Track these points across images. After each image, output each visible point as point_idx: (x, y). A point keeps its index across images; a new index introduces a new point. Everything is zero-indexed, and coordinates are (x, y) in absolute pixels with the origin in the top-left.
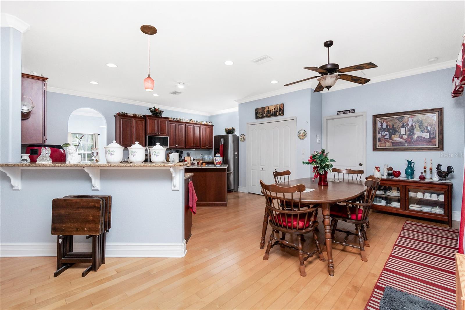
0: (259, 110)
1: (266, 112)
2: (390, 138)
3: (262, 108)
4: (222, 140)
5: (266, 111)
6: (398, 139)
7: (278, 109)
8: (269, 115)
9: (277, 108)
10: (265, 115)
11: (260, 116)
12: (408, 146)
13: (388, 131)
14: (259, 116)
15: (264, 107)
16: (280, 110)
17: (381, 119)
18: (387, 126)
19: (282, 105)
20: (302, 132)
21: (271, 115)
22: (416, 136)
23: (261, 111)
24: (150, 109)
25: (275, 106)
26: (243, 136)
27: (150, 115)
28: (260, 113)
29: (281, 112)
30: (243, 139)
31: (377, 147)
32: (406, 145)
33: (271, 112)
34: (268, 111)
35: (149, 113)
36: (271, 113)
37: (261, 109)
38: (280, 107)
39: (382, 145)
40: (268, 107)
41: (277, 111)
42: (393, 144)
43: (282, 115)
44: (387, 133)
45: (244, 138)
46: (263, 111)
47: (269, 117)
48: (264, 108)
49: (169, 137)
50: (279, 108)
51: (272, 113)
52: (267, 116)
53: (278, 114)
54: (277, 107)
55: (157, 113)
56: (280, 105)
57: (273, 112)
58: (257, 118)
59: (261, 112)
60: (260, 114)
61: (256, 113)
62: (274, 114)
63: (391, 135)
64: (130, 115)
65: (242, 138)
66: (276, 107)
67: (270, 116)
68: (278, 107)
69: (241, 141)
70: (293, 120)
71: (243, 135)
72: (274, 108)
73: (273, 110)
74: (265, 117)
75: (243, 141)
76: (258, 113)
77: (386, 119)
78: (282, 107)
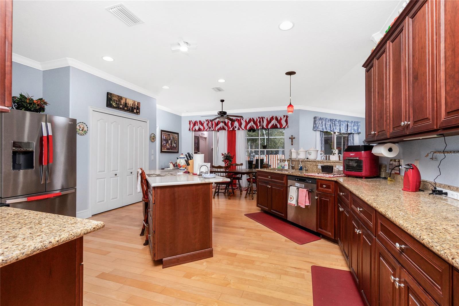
0: (113, 96)
3: (119, 96)
5: (123, 101)
6: (168, 146)
7: (136, 106)
8: (126, 109)
10: (121, 106)
11: (114, 104)
12: (171, 150)
14: (113, 104)
15: (121, 97)
16: (138, 108)
17: (163, 133)
18: (165, 137)
19: (140, 104)
20: (152, 135)
22: (173, 146)
23: (117, 99)
26: (82, 126)
30: (82, 130)
31: (163, 151)
32: (170, 149)
34: (126, 104)
36: (128, 107)
37: (117, 97)
38: (138, 105)
39: (164, 149)
40: (126, 100)
41: (135, 108)
43: (139, 114)
44: (165, 142)
45: (85, 129)
46: (120, 101)
47: (125, 111)
50: (137, 106)
52: (123, 109)
53: (135, 111)
56: (138, 103)
57: (130, 107)
58: (110, 105)
59: (117, 101)
60: (114, 102)
61: (109, 99)
62: (132, 110)
63: (166, 143)
66: (134, 103)
67: (127, 110)
69: (79, 133)
70: (146, 122)
71: (83, 125)
72: (132, 104)
73: (130, 104)
74: (121, 108)
75: (83, 134)
76: (112, 100)
77: (165, 134)
78: (139, 106)
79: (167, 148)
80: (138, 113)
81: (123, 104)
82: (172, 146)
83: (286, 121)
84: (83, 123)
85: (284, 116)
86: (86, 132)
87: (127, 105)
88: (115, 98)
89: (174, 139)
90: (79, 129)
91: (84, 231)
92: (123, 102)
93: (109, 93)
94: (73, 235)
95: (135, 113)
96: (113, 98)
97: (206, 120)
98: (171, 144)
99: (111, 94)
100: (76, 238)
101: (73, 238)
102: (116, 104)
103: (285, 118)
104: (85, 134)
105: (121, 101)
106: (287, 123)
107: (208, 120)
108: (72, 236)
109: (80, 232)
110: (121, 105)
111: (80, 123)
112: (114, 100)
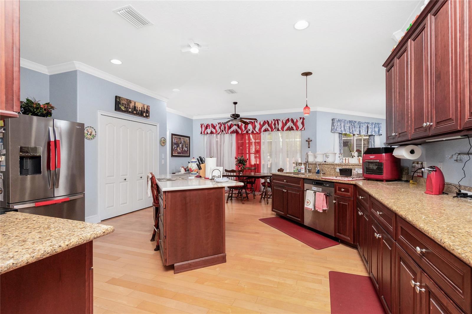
0: (122, 100)
1: (131, 107)
2: (177, 149)
3: (127, 100)
6: (179, 150)
7: (145, 110)
9: (144, 108)
10: (130, 110)
12: (182, 154)
13: (176, 145)
15: (130, 100)
17: (174, 137)
18: (176, 141)
20: (163, 139)
23: (126, 103)
26: (90, 131)
29: (147, 114)
30: (90, 135)
31: (173, 155)
37: (126, 100)
42: (178, 153)
44: (176, 146)
45: (94, 133)
46: (128, 105)
47: (134, 114)
51: (139, 112)
53: (145, 115)
60: (123, 106)
61: (118, 103)
65: (89, 134)
68: (146, 108)
69: (87, 138)
70: (156, 126)
71: (90, 129)
75: (91, 139)
76: (121, 103)
77: (176, 137)
78: (149, 109)
79: (178, 152)
80: (147, 117)
82: (183, 150)
83: (303, 123)
84: (91, 127)
85: (301, 118)
86: (94, 137)
87: (136, 108)
88: (124, 102)
89: (185, 143)
90: (87, 134)
91: (94, 235)
92: (132, 106)
93: (117, 97)
94: (83, 240)
95: (144, 117)
96: (121, 101)
97: (219, 123)
98: (183, 148)
99: (120, 97)
100: (85, 242)
101: (82, 242)
102: (125, 107)
103: (302, 120)
104: (93, 138)
105: (130, 104)
106: (303, 126)
107: (220, 123)
108: (81, 240)
109: (89, 236)
110: (130, 108)
111: (88, 127)
112: (123, 103)
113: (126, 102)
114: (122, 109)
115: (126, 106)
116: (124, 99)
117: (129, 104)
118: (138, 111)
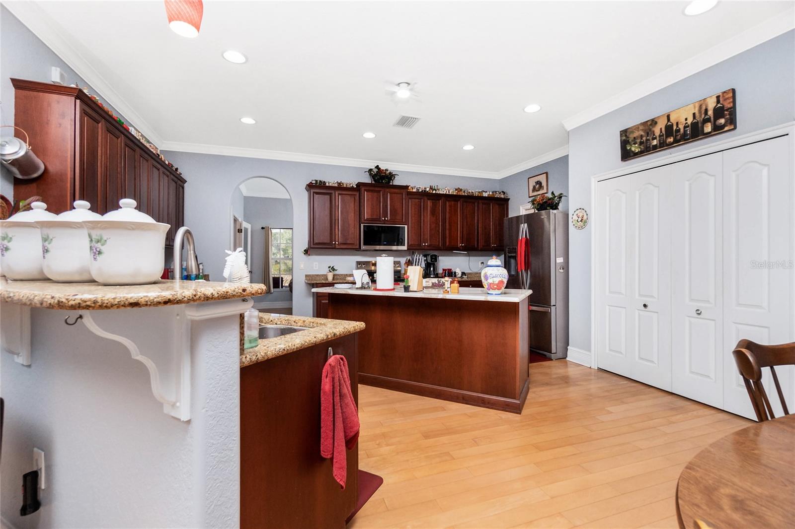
0: (633, 132)
1: (657, 133)
3: (645, 124)
4: (524, 227)
5: (661, 125)
7: (710, 113)
8: (671, 140)
9: (706, 111)
10: (655, 142)
11: (635, 148)
14: (633, 149)
15: (653, 120)
16: (719, 112)
19: (731, 95)
21: (678, 137)
23: (643, 133)
24: (371, 170)
25: (697, 106)
26: (580, 214)
27: (370, 182)
28: (638, 141)
29: (722, 121)
30: (581, 221)
33: (681, 127)
34: (669, 127)
35: (367, 180)
36: (678, 131)
37: (641, 128)
38: (718, 102)
40: (668, 117)
41: (708, 120)
43: (726, 129)
45: (585, 218)
46: (650, 132)
47: (670, 146)
48: (654, 122)
49: (406, 226)
50: (715, 110)
51: (685, 131)
52: (663, 145)
53: (708, 129)
54: (704, 108)
55: (383, 178)
56: (718, 97)
57: (685, 127)
58: (626, 155)
59: (642, 137)
60: (635, 144)
61: (624, 143)
62: (695, 132)
64: (330, 185)
65: (580, 219)
66: (701, 107)
67: (676, 141)
68: (712, 106)
69: (576, 226)
70: (787, 135)
71: (581, 212)
72: (694, 114)
73: (686, 119)
74: (655, 147)
76: (630, 141)
80: (722, 127)
81: (661, 132)
84: (580, 209)
86: (585, 223)
87: (675, 128)
88: (636, 134)
90: (577, 220)
92: (661, 129)
95: (708, 135)
96: (631, 136)
99: (626, 131)
102: (642, 143)
105: (654, 129)
110: (654, 139)
111: (577, 210)
112: (634, 138)
113: (642, 130)
114: (633, 152)
115: (644, 139)
116: (637, 128)
117: (650, 130)
118: (682, 130)
